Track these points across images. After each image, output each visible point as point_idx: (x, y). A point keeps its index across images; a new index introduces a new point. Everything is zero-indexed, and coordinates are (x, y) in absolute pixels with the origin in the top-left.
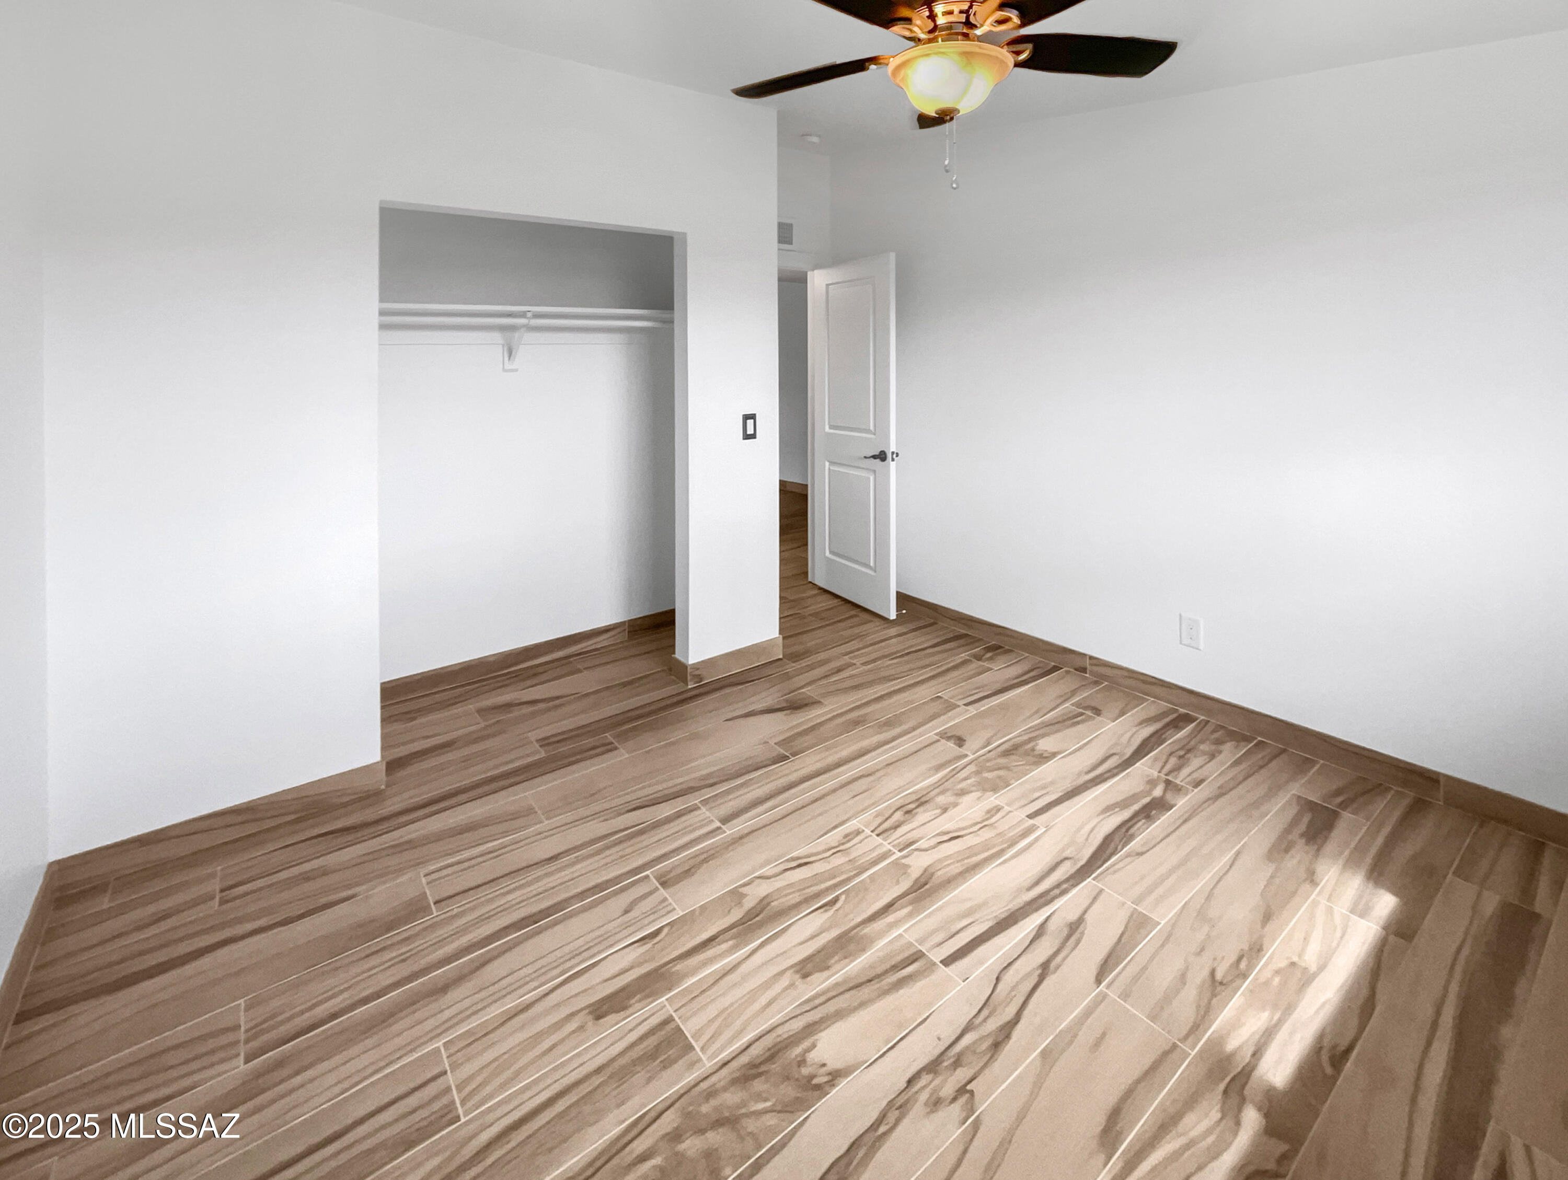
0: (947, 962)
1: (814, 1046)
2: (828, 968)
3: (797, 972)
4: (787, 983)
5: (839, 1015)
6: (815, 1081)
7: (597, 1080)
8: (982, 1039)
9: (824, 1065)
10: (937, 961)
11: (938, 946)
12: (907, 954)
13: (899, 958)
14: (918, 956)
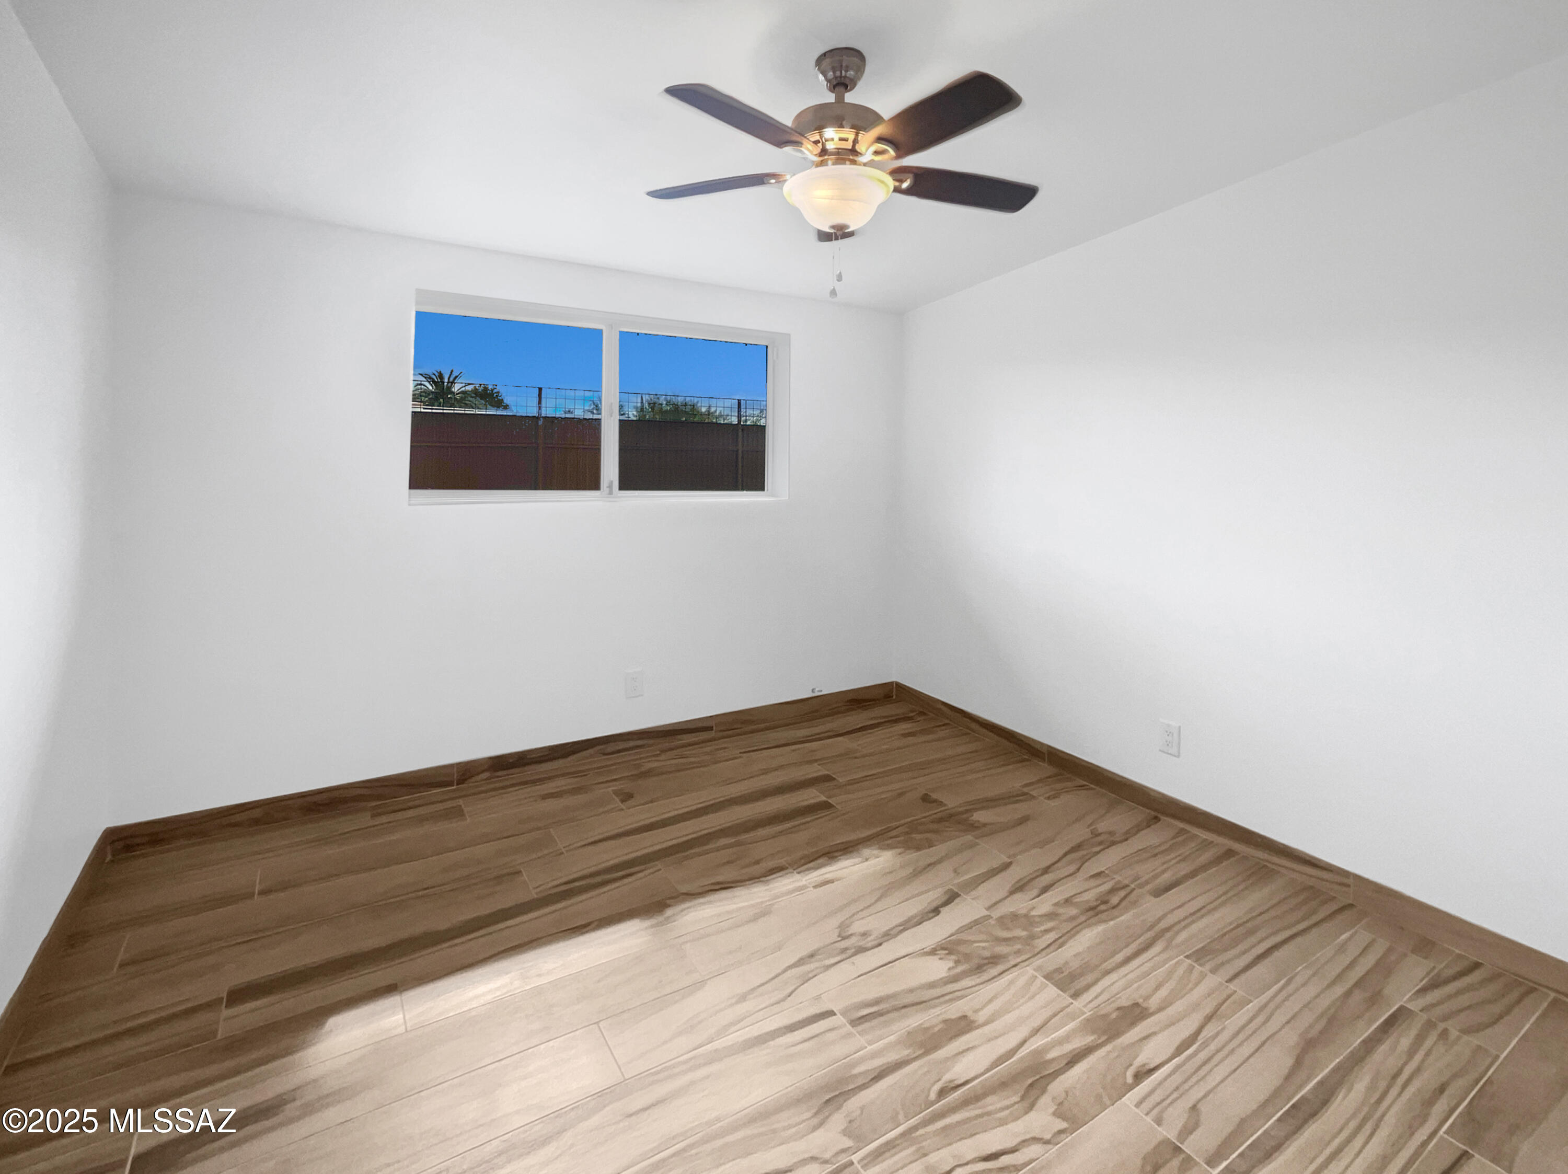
0: (831, 1013)
1: (949, 969)
2: (945, 1021)
3: (973, 1022)
4: (981, 1013)
5: (932, 985)
6: (947, 952)
7: (1108, 965)
8: (821, 960)
9: (940, 959)
10: (839, 1015)
11: (836, 1028)
12: (866, 1025)
13: (875, 1022)
14: (855, 1022)
